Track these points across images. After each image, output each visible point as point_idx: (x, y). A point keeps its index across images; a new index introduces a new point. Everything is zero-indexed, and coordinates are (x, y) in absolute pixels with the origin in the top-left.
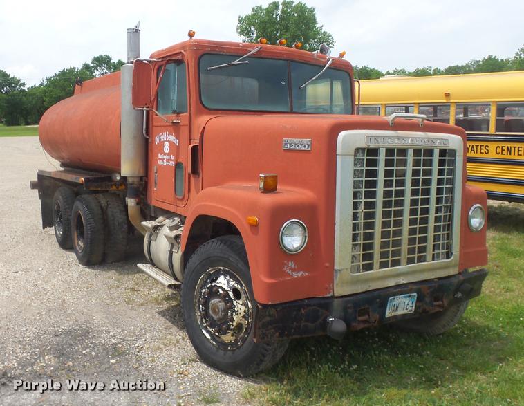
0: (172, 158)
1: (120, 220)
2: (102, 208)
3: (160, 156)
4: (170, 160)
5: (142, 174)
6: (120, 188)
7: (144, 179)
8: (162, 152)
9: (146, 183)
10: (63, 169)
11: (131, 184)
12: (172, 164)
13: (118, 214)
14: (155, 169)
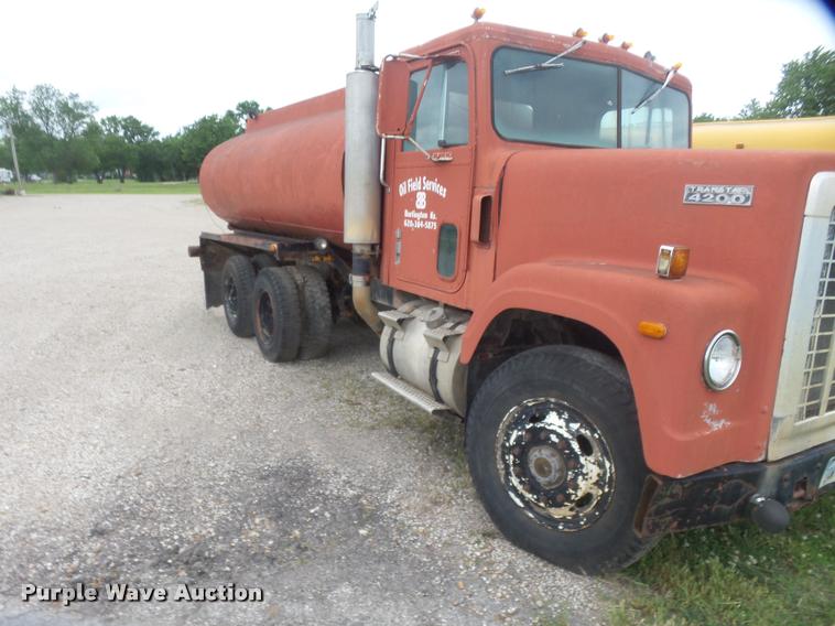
0: (433, 216)
1: (323, 304)
2: (297, 287)
3: (407, 214)
4: (429, 219)
5: (375, 240)
6: (325, 259)
7: (378, 248)
8: (412, 207)
9: (381, 256)
10: (232, 232)
11: (359, 255)
12: (432, 226)
13: (319, 295)
14: (398, 233)
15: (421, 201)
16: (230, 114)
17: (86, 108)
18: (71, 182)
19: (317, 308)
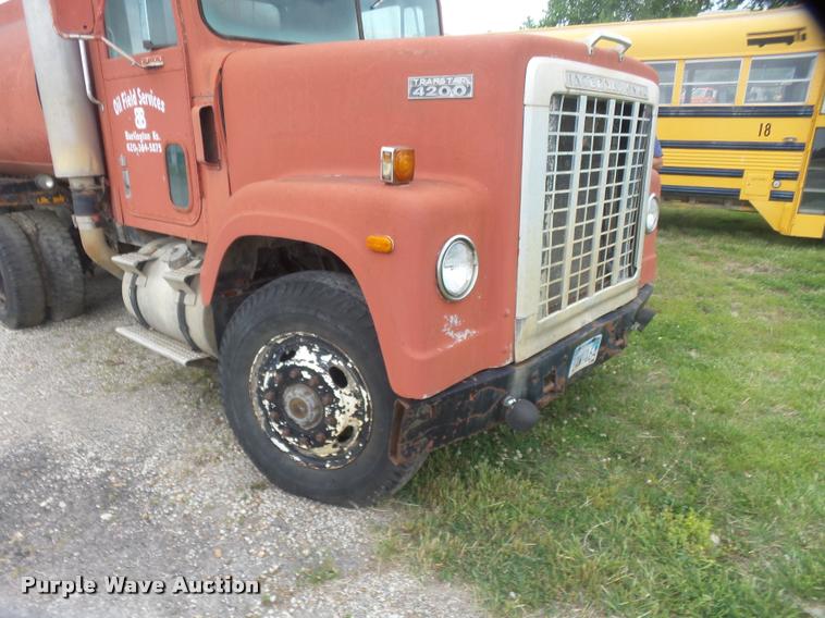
0: (156, 136)
1: (67, 253)
2: (28, 236)
3: (128, 136)
4: (152, 141)
6: (56, 200)
7: (103, 180)
9: (108, 189)
11: (79, 191)
12: (157, 148)
13: (59, 244)
14: (122, 161)
15: (140, 120)
19: (60, 259)
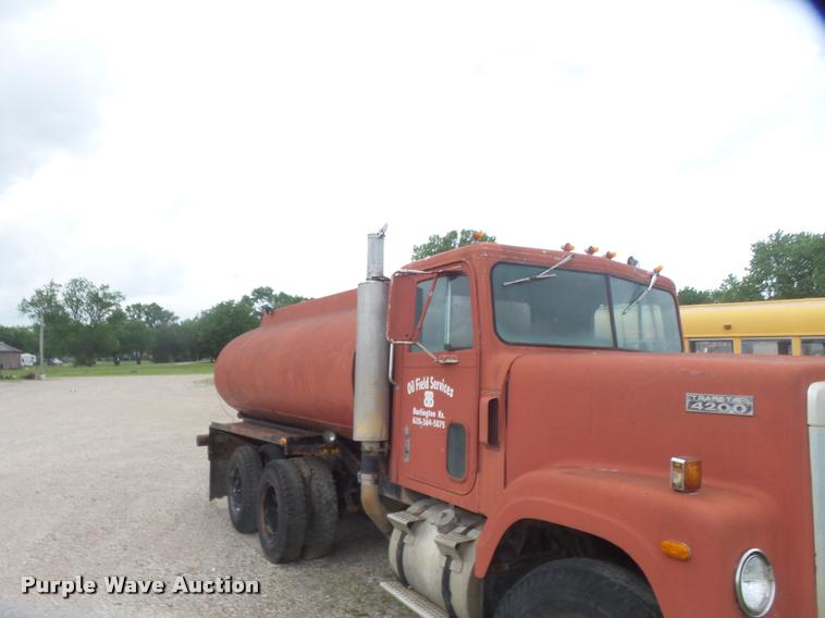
0: (441, 415)
2: (304, 479)
3: (415, 412)
4: (437, 418)
5: (384, 437)
6: (333, 451)
7: (386, 444)
8: (420, 405)
9: (389, 452)
10: (241, 420)
11: (368, 452)
12: (441, 424)
13: (325, 488)
14: (407, 430)
15: (429, 400)
16: (246, 299)
17: (113, 298)
18: (90, 365)
19: (324, 502)
